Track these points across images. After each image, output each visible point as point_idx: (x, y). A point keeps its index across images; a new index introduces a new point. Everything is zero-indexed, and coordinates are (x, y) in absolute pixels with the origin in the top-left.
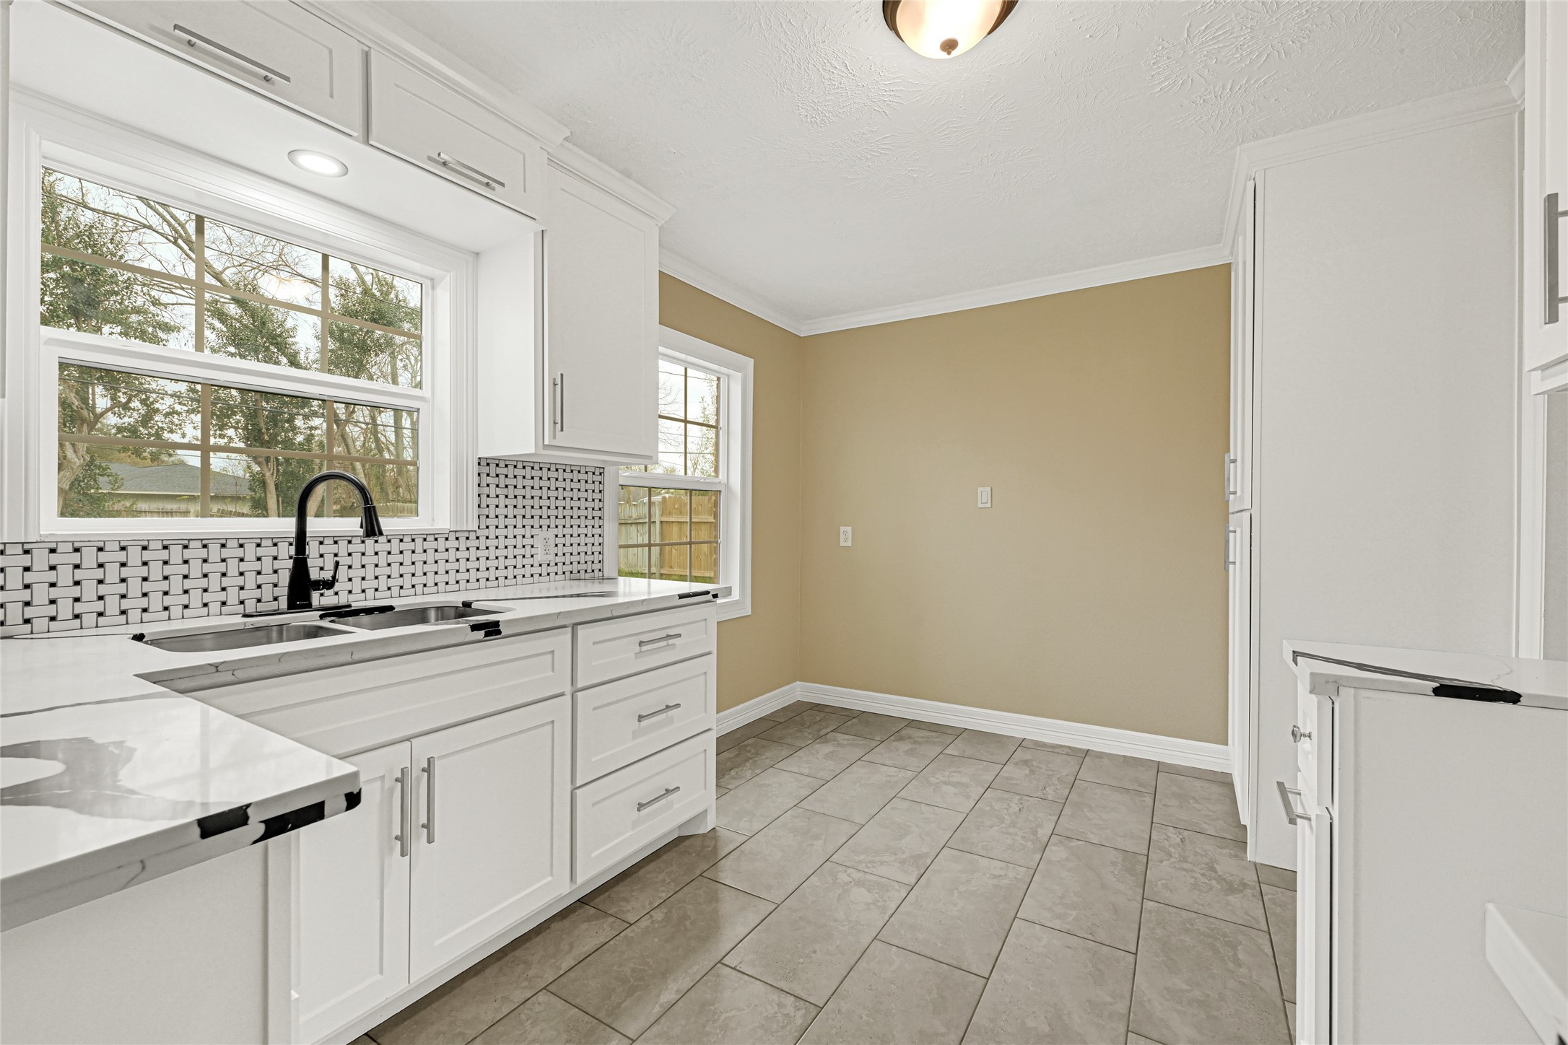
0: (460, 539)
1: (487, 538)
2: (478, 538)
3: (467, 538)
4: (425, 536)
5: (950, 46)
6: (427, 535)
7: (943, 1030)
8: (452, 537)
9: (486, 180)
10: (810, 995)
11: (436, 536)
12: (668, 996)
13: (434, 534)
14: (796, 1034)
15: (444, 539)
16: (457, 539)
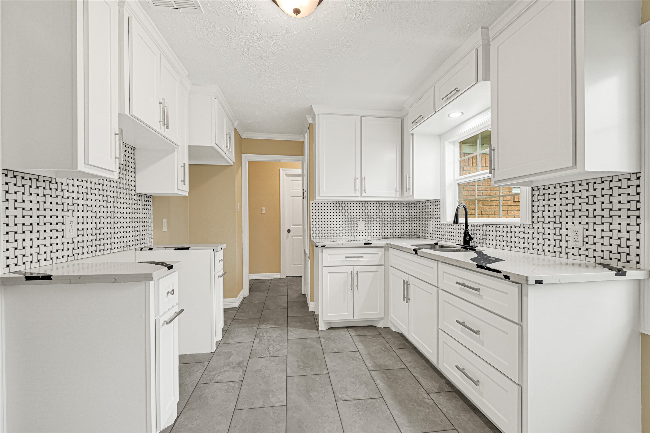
0: (525, 227)
1: (538, 228)
2: (533, 228)
3: (529, 228)
4: (511, 226)
5: (297, 11)
6: (512, 225)
7: (294, 414)
8: (522, 226)
9: (455, 91)
10: (343, 403)
11: (515, 226)
12: (378, 382)
13: (514, 225)
14: (335, 391)
15: (518, 227)
16: (524, 227)
